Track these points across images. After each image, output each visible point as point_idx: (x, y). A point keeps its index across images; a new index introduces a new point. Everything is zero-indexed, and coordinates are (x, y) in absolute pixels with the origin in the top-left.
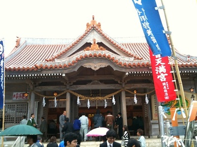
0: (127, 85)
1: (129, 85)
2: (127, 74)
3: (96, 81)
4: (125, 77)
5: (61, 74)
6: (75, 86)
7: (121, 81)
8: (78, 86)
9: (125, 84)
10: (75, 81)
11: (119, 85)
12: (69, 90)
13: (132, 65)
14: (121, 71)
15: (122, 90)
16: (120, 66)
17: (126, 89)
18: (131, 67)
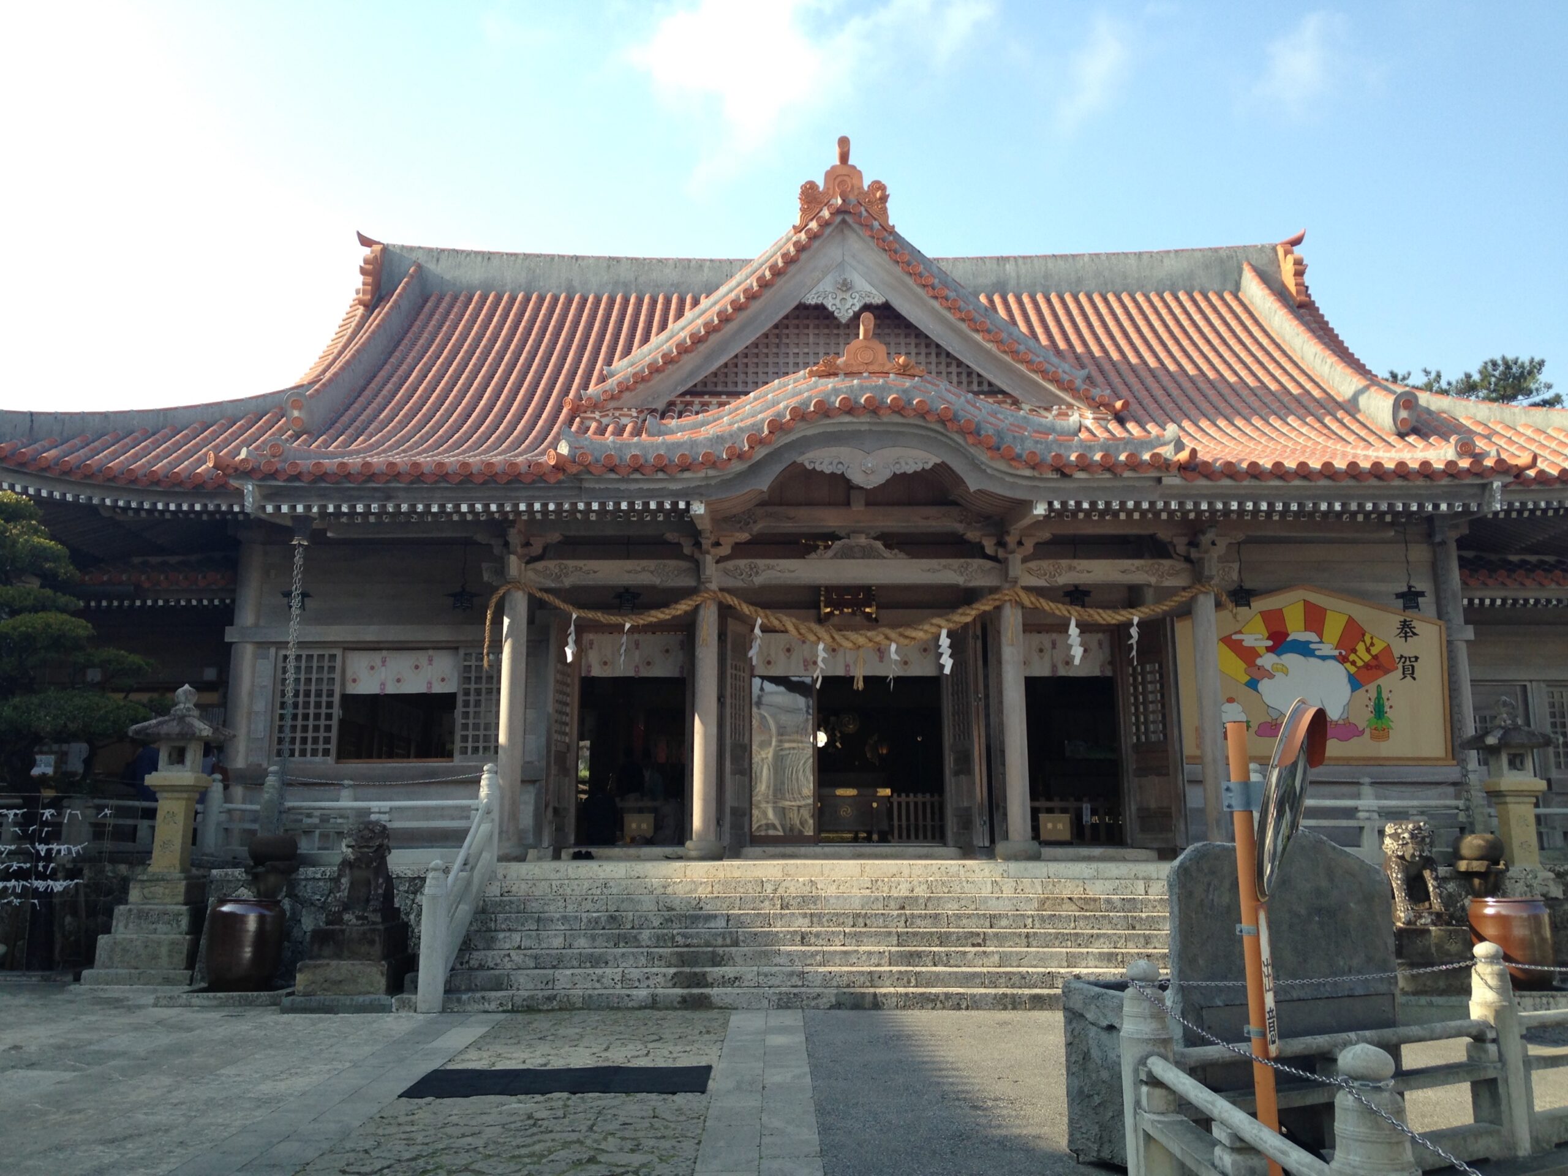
0: (1033, 565)
1: (1045, 564)
2: (1040, 510)
3: (863, 540)
4: (1026, 522)
5: (682, 505)
6: (742, 563)
7: (1001, 544)
8: (761, 563)
9: (1025, 560)
10: (744, 537)
11: (989, 564)
12: (714, 586)
13: (1069, 464)
14: (1009, 494)
15: (1007, 594)
16: (1002, 466)
17: (1028, 589)
18: (1064, 475)
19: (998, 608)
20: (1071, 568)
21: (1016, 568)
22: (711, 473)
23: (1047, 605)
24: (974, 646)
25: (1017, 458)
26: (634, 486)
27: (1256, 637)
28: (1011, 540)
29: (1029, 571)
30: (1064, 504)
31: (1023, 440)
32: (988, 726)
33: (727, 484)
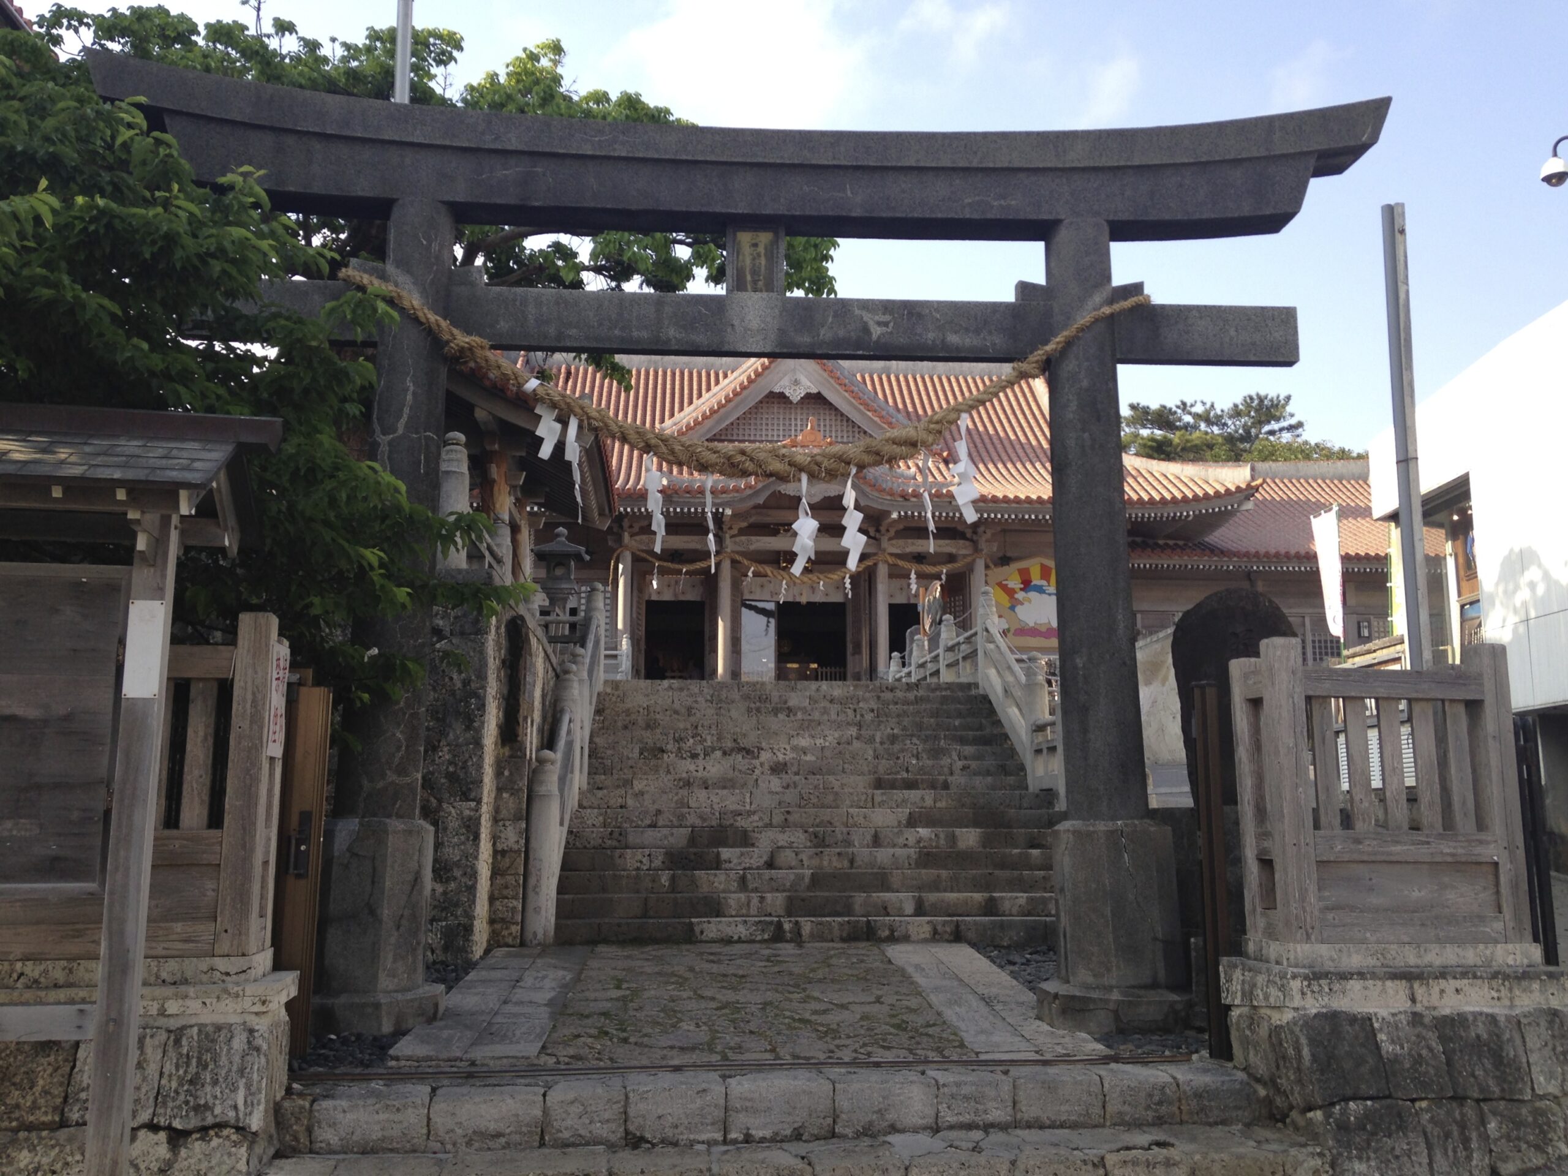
0: (894, 542)
1: (901, 542)
2: (895, 515)
4: (889, 520)
5: (721, 510)
6: (743, 538)
7: (878, 531)
8: (753, 538)
9: (890, 539)
10: (745, 524)
11: (871, 541)
12: (729, 550)
13: (908, 494)
14: (880, 507)
15: (880, 557)
16: (876, 494)
17: (891, 554)
18: (906, 500)
19: (875, 564)
20: (913, 544)
21: (885, 544)
22: (736, 495)
23: (900, 563)
24: (864, 586)
25: (883, 490)
26: (697, 500)
27: (1015, 583)
28: (883, 529)
29: (893, 545)
30: (906, 513)
31: (887, 481)
32: (870, 630)
33: (742, 500)
